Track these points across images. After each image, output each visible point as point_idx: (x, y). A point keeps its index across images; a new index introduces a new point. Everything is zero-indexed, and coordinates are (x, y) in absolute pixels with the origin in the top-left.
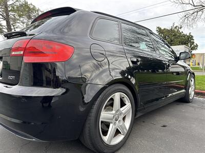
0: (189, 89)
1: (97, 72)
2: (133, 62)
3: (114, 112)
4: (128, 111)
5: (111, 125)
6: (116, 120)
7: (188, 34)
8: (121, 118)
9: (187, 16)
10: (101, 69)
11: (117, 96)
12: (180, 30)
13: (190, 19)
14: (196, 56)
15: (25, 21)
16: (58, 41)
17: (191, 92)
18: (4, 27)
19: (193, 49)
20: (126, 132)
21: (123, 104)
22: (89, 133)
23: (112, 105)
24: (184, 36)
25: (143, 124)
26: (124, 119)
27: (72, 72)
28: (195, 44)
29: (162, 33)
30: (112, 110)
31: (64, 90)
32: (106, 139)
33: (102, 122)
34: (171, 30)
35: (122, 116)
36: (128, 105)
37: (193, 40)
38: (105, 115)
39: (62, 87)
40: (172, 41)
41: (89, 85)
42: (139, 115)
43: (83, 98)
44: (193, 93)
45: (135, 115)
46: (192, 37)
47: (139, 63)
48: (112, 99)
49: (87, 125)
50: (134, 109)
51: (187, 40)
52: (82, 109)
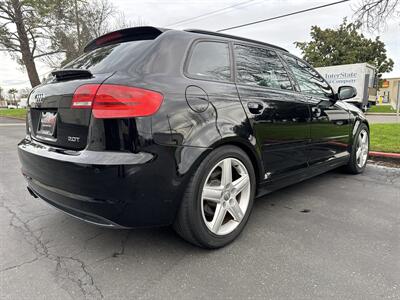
0: (356, 151)
1: (199, 129)
2: (252, 110)
3: (222, 187)
4: (244, 187)
5: (218, 206)
6: (226, 199)
7: (373, 40)
8: (233, 196)
9: (367, 8)
10: (204, 124)
11: (227, 164)
12: (357, 31)
13: (373, 14)
14: (391, 82)
15: (52, 22)
16: (136, 85)
17: (362, 154)
18: (13, 36)
19: (383, 69)
20: (241, 217)
21: (236, 175)
22: (187, 215)
23: (219, 177)
24: (367, 43)
25: (272, 208)
26: (238, 197)
27: (157, 125)
28: (387, 60)
29: (322, 39)
30: (220, 185)
31: (151, 157)
32: (211, 225)
33: (205, 201)
34: (340, 31)
35: (236, 194)
36: (245, 177)
37: (384, 51)
38: (209, 191)
39: (146, 152)
40: (341, 55)
41: (185, 148)
42: (263, 192)
43: (177, 168)
44: (365, 157)
45: (257, 193)
46: (382, 45)
47: (262, 111)
48: (219, 169)
49: (184, 205)
50: (254, 183)
51: (372, 53)
52: (176, 183)
